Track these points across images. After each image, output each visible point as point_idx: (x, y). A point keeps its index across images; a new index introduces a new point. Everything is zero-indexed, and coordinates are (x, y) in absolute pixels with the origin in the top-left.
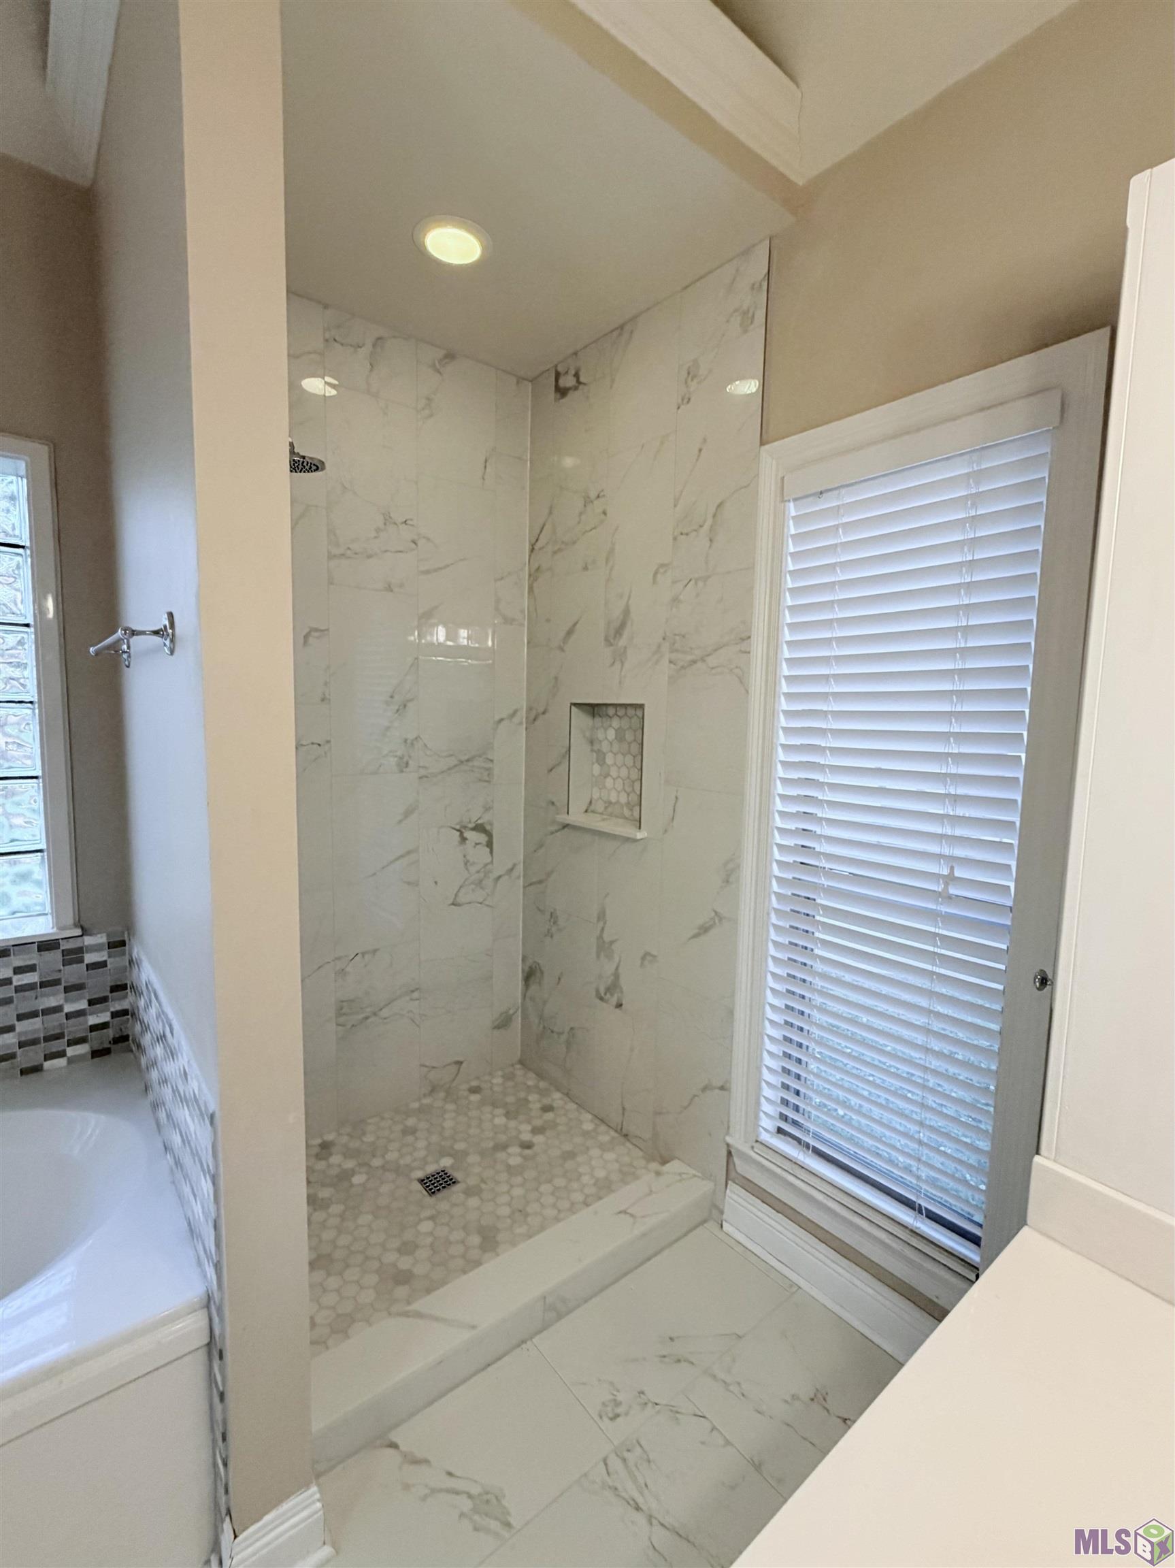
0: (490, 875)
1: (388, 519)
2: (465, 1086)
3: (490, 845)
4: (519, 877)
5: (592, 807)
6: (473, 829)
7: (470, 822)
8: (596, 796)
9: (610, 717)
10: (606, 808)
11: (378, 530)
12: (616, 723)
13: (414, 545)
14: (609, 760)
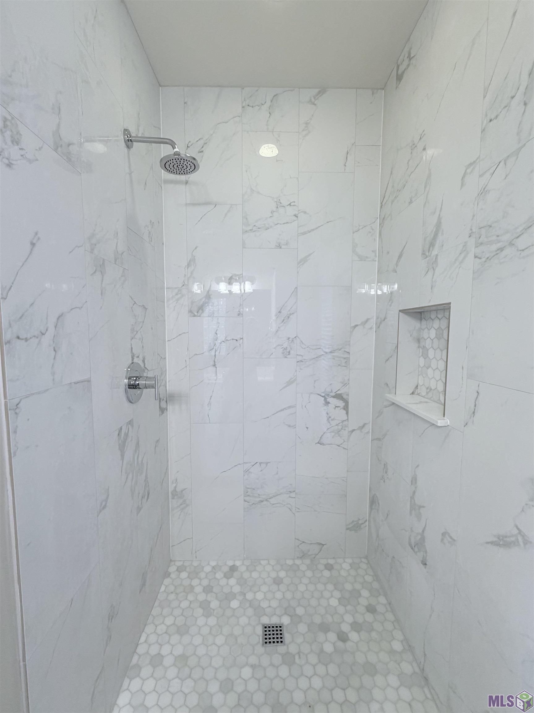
0: (347, 428)
1: (279, 204)
2: (324, 561)
3: (346, 408)
4: (368, 432)
5: (418, 391)
6: (334, 397)
7: (332, 392)
8: (421, 383)
9: (433, 320)
10: (427, 393)
11: (272, 212)
12: (436, 324)
13: (295, 218)
14: (431, 353)
